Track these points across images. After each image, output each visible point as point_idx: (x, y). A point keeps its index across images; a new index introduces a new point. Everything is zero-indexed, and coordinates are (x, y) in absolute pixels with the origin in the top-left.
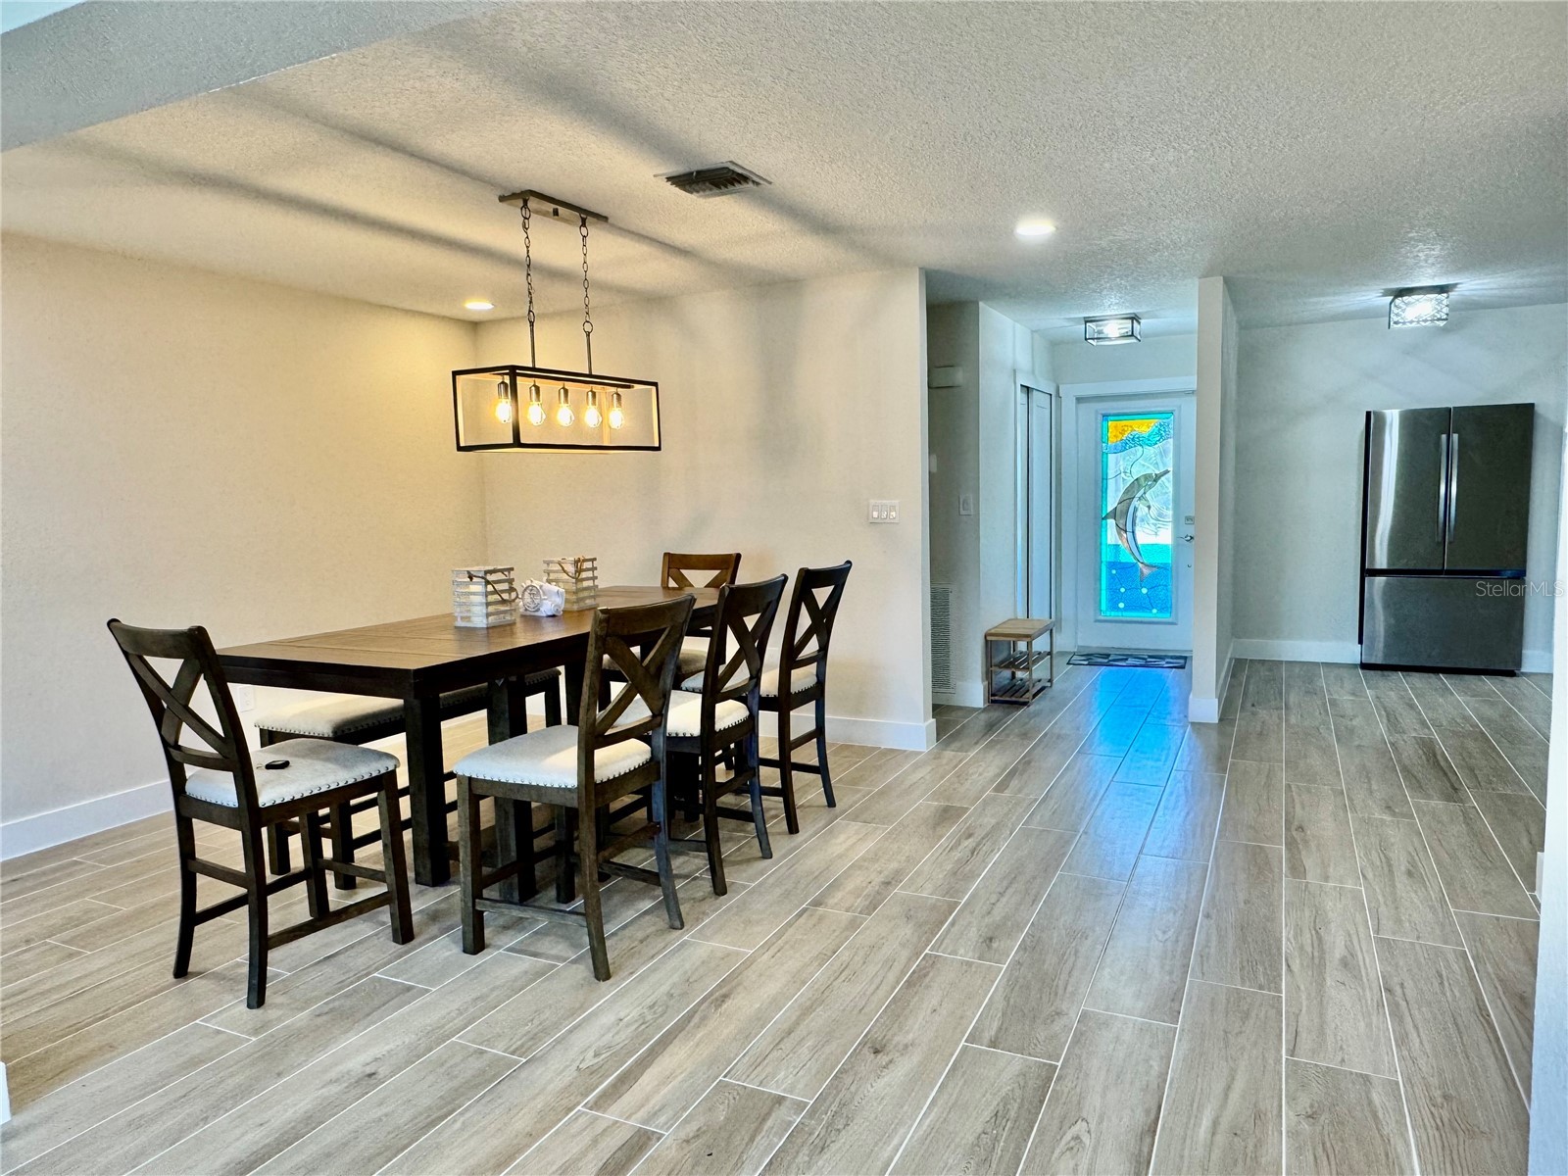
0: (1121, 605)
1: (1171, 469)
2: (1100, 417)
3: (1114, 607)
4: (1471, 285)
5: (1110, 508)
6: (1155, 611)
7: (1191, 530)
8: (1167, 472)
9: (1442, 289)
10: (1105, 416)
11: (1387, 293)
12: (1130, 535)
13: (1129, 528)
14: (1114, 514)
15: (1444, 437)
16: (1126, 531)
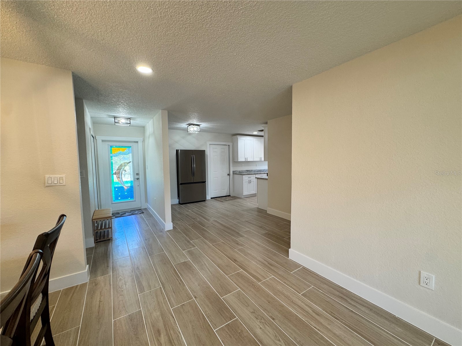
0: (119, 198)
1: (131, 161)
2: (109, 146)
3: (117, 199)
4: (204, 125)
5: (114, 172)
6: (129, 198)
7: (137, 177)
8: (130, 162)
9: (198, 125)
10: (111, 146)
11: (187, 125)
12: (121, 179)
13: (120, 177)
14: (115, 173)
15: (192, 156)
16: (119, 178)
